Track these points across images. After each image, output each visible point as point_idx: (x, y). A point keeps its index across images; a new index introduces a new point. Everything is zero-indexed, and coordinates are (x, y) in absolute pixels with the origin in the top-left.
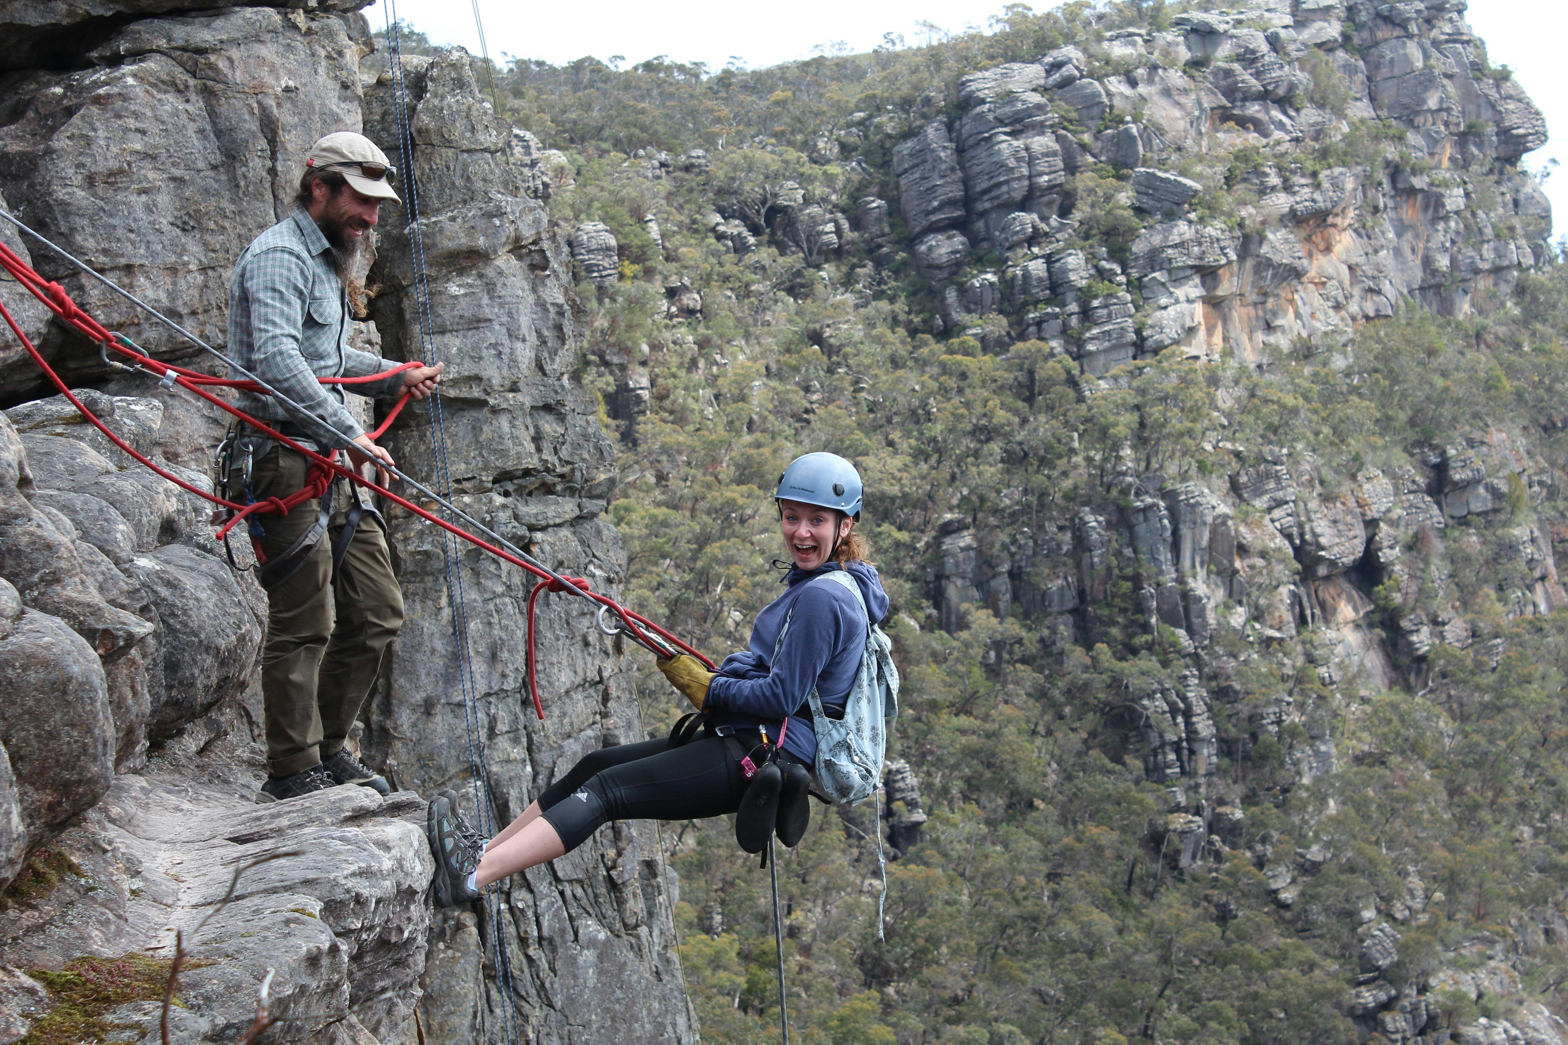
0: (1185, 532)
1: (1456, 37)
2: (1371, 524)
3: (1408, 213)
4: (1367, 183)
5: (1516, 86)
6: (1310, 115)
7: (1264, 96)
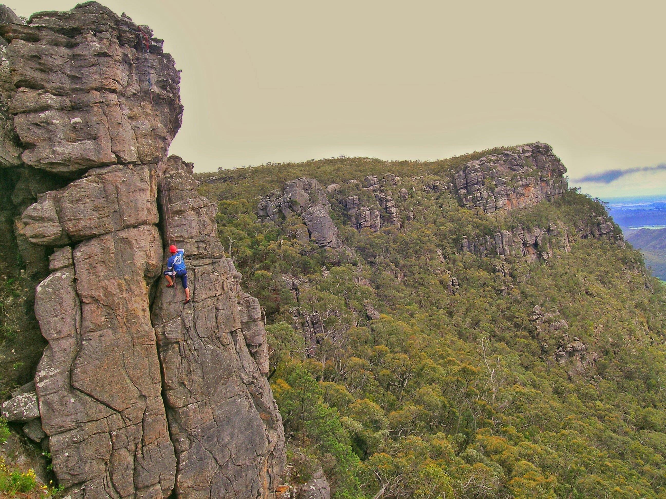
0: (503, 238)
1: (551, 155)
2: (536, 237)
3: (543, 184)
4: (536, 179)
5: (562, 163)
6: (526, 168)
7: (517, 165)
